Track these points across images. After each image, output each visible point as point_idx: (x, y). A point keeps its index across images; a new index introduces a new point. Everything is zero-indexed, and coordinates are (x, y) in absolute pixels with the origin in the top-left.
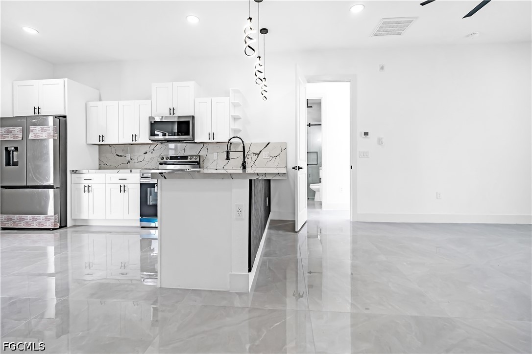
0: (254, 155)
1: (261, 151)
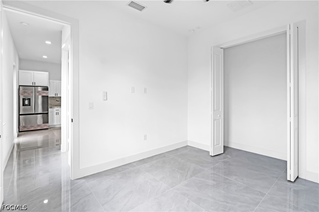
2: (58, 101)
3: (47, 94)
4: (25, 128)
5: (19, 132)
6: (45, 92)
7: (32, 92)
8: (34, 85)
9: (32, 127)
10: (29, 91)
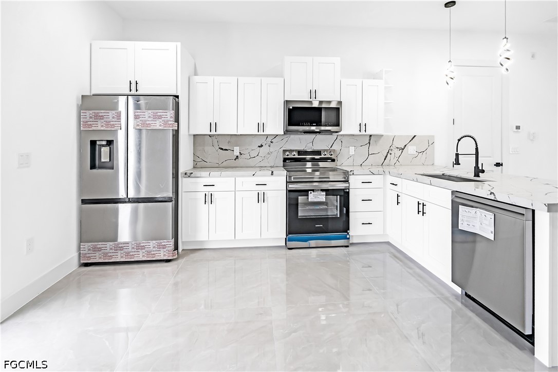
0: (398, 150)
1: (405, 146)
2: (224, 148)
3: (166, 122)
4: (97, 254)
5: (81, 264)
7: (119, 117)
8: (135, 92)
9: (118, 248)
10: (110, 114)
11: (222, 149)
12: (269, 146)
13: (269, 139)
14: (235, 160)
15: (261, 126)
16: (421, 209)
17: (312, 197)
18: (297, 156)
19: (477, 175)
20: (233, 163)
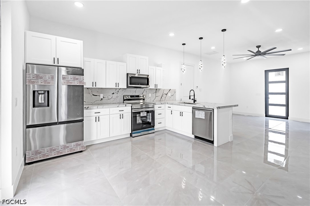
0: (165, 95)
1: (167, 93)
2: (95, 95)
3: (80, 82)
4: (38, 156)
5: (26, 164)
6: (77, 79)
7: (53, 78)
8: (56, 64)
9: (52, 150)
10: (47, 76)
11: (94, 95)
12: (117, 94)
13: (117, 90)
14: (101, 100)
15: (117, 84)
16: (181, 114)
17: (142, 115)
18: (130, 98)
19: (194, 102)
20: (100, 102)
